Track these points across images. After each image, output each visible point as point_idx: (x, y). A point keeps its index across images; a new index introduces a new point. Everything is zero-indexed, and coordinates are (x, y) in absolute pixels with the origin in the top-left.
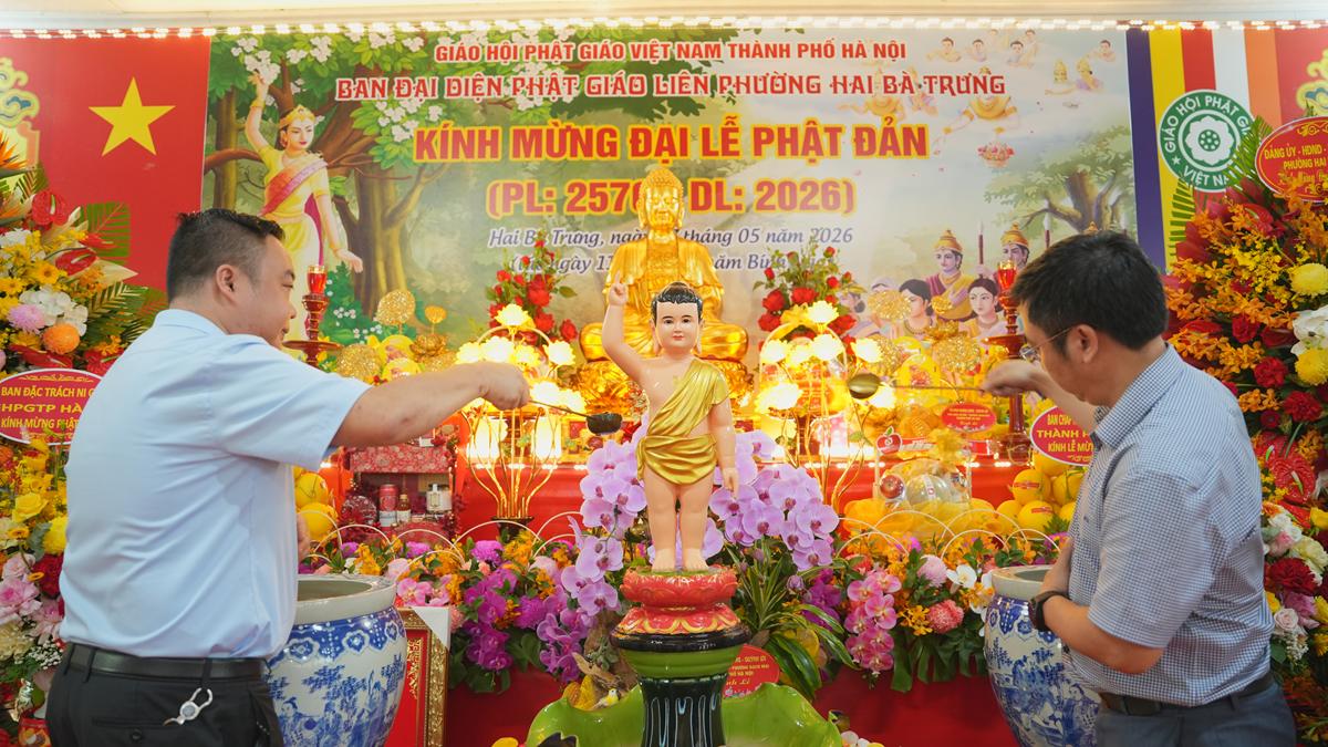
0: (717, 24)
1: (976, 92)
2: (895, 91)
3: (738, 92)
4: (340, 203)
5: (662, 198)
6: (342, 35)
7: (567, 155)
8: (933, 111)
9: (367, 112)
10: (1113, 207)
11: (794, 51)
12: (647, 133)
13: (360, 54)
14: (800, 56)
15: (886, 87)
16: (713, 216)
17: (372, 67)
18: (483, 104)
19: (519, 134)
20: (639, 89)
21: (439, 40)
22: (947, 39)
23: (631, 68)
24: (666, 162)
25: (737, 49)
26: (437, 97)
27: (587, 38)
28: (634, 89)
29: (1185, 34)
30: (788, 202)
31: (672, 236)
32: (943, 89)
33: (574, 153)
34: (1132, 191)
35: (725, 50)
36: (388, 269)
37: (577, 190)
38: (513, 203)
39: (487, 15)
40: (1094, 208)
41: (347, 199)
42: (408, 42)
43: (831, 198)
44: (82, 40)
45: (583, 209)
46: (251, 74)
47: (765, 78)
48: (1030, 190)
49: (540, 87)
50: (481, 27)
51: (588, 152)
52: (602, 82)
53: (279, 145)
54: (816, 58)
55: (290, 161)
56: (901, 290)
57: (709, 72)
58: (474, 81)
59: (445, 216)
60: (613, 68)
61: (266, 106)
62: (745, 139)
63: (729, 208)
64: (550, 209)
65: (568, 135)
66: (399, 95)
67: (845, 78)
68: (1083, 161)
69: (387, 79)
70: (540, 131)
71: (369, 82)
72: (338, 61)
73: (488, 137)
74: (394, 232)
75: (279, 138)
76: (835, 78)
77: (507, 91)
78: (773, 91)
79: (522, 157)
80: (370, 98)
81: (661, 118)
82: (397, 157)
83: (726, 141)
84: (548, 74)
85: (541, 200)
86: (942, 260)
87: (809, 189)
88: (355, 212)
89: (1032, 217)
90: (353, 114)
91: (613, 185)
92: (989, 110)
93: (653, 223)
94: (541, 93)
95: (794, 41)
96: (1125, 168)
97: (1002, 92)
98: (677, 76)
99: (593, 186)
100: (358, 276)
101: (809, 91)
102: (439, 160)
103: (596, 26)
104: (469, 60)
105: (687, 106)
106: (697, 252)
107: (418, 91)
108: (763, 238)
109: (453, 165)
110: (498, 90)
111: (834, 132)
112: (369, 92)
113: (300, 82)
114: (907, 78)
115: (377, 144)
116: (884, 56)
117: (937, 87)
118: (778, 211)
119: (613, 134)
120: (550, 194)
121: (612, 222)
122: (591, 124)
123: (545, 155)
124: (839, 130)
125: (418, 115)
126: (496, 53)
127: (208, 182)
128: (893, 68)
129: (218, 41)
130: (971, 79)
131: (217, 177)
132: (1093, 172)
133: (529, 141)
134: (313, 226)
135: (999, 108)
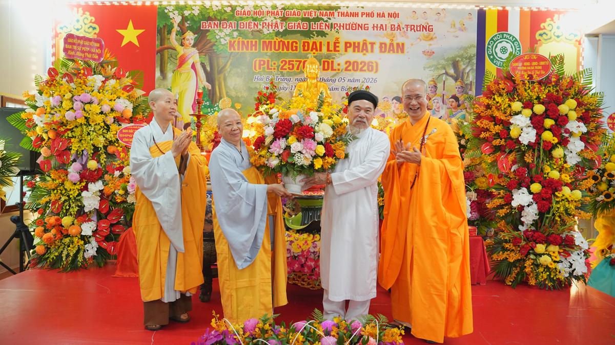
0: (333, 4)
1: (423, 31)
2: (395, 30)
3: (340, 29)
5: (313, 68)
6: (203, 5)
7: (281, 50)
8: (407, 37)
9: (212, 34)
10: (468, 73)
11: (360, 15)
12: (308, 43)
13: (209, 13)
14: (362, 16)
15: (392, 28)
16: (330, 73)
17: (213, 17)
18: (252, 31)
19: (264, 42)
20: (306, 27)
21: (237, 8)
22: (414, 12)
23: (303, 19)
24: (314, 53)
25: (340, 13)
26: (236, 29)
27: (288, 8)
28: (304, 27)
29: (499, 12)
30: (355, 69)
31: (316, 81)
32: (411, 29)
33: (283, 50)
34: (475, 68)
35: (336, 14)
36: (220, 89)
37: (284, 63)
38: (262, 66)
40: (461, 73)
41: (205, 64)
42: (225, 9)
43: (370, 67)
44: (113, 6)
45: (286, 69)
46: (172, 19)
47: (349, 24)
48: (439, 66)
49: (272, 26)
50: (251, 4)
51: (288, 49)
52: (293, 25)
53: (182, 45)
54: (368, 17)
55: (186, 50)
56: (393, 100)
57: (330, 22)
58: (249, 23)
59: (239, 70)
60: (297, 20)
61: (177, 31)
62: (342, 46)
63: (335, 70)
64: (274, 69)
65: (281, 43)
66: (223, 28)
67: (377, 25)
68: (459, 57)
69: (219, 22)
70: (272, 41)
71: (212, 23)
72: (202, 15)
73: (254, 43)
74: (222, 76)
76: (374, 25)
77: (260, 27)
78: (352, 29)
79: (265, 51)
81: (313, 38)
82: (222, 50)
83: (335, 47)
84: (274, 21)
85: (271, 66)
87: (363, 64)
88: (208, 69)
89: (439, 76)
90: (207, 34)
91: (296, 61)
92: (427, 37)
93: (309, 76)
94: (272, 28)
95: (360, 11)
96: (473, 59)
97: (432, 31)
98: (319, 23)
99: (289, 61)
100: (210, 90)
101: (365, 29)
102: (237, 51)
103: (291, 4)
104: (247, 16)
105: (322, 34)
106: (324, 86)
107: (230, 26)
108: (347, 81)
109: (241, 53)
110: (257, 26)
111: (372, 44)
112: (213, 27)
113: (189, 22)
114: (399, 25)
115: (215, 45)
116: (391, 17)
117: (409, 29)
118: (352, 71)
119: (296, 43)
120: (275, 64)
121: (296, 74)
122: (289, 39)
123: (273, 50)
124: (374, 43)
125: (230, 35)
126: (256, 13)
127: (158, 57)
128: (395, 21)
129: (160, 7)
130: (421, 27)
131: (161, 56)
132: (462, 60)
133: (268, 45)
134: (194, 73)
135: (430, 37)
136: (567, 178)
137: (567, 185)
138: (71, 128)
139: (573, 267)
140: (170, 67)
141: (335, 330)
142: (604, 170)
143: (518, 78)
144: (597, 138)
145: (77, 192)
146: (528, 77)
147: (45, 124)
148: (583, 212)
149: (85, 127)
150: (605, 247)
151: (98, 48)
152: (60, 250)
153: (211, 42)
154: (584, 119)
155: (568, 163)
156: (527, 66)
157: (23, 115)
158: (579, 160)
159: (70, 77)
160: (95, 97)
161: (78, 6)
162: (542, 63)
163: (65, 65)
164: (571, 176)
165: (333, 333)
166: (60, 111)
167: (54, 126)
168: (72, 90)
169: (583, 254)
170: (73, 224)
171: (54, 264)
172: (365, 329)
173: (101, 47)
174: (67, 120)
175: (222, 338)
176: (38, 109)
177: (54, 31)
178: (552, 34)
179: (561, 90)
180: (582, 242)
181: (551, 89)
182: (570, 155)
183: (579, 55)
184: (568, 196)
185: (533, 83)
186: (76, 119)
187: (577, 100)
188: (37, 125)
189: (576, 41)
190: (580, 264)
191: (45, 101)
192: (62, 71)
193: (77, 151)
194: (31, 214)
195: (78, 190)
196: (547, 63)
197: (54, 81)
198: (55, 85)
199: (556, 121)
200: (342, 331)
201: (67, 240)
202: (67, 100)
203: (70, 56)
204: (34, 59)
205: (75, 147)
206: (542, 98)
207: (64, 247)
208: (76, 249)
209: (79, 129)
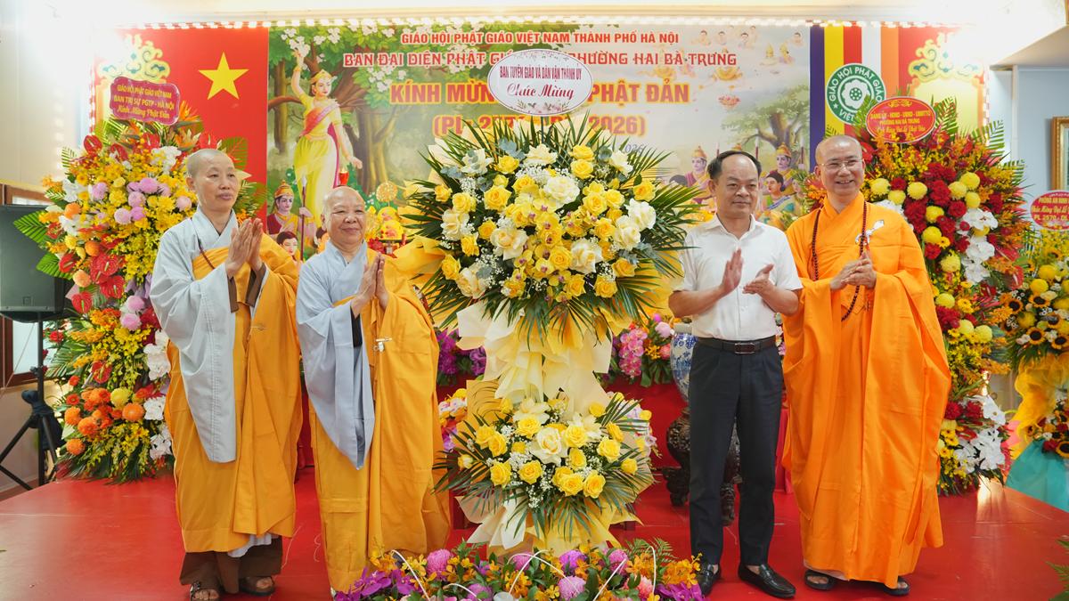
0: (567, 21)
1: (719, 63)
2: (671, 63)
4: (348, 128)
6: (346, 27)
7: (479, 101)
8: (693, 75)
9: (361, 74)
10: (796, 133)
11: (612, 38)
13: (357, 39)
14: (616, 41)
15: (666, 60)
17: (364, 47)
18: (430, 69)
19: (451, 88)
21: (404, 30)
22: (704, 31)
23: (516, 48)
25: (579, 37)
26: (403, 65)
27: (490, 30)
29: (846, 30)
32: (700, 61)
33: (483, 99)
34: (808, 124)
35: (572, 37)
36: (376, 165)
37: (485, 121)
38: (448, 128)
39: (432, 15)
40: (785, 134)
41: (352, 126)
42: (385, 32)
43: (632, 127)
44: (193, 30)
46: (293, 50)
47: (595, 55)
48: (748, 123)
49: (463, 59)
50: (428, 22)
51: (491, 99)
52: (499, 56)
53: (311, 94)
54: (626, 42)
55: (319, 103)
58: (425, 55)
59: (409, 136)
60: (506, 48)
61: (303, 71)
65: (480, 88)
66: (381, 64)
67: (642, 55)
68: (781, 106)
69: (373, 54)
70: (463, 86)
71: (363, 56)
72: (344, 43)
73: (433, 90)
74: (380, 146)
75: (311, 90)
76: (636, 55)
77: (443, 62)
78: (600, 63)
79: (453, 102)
80: (364, 65)
82: (380, 101)
84: (468, 51)
86: (694, 164)
87: (619, 121)
88: (357, 134)
89: (749, 139)
90: (354, 75)
91: (506, 118)
92: (727, 75)
94: (464, 63)
95: (612, 32)
96: (805, 110)
97: (735, 64)
99: (495, 119)
100: (359, 171)
101: (621, 63)
102: (404, 103)
103: (496, 22)
104: (421, 43)
107: (392, 61)
109: (413, 106)
110: (439, 60)
111: (634, 87)
112: (363, 62)
113: (322, 55)
114: (678, 55)
115: (368, 93)
116: (665, 41)
117: (696, 61)
123: (466, 100)
124: (638, 86)
125: (392, 76)
126: (437, 38)
127: (270, 116)
128: (671, 49)
129: (272, 30)
130: (717, 56)
131: (276, 113)
132: (786, 112)
133: (457, 92)
134: (333, 140)
135: (732, 74)
136: (966, 305)
137: (967, 317)
138: (124, 237)
139: (982, 456)
140: (291, 132)
141: (581, 566)
142: (1029, 292)
143: (880, 139)
144: (1014, 238)
145: (137, 347)
146: (897, 136)
147: (80, 230)
148: (995, 362)
149: (148, 234)
150: (1033, 422)
151: (168, 100)
152: (108, 447)
153: (360, 89)
154: (992, 205)
155: (968, 281)
156: (895, 119)
157: (42, 217)
158: (987, 275)
159: (121, 151)
160: (166, 183)
161: (134, 31)
162: (920, 113)
163: (113, 131)
164: (974, 303)
165: (578, 571)
166: (105, 208)
167: (96, 235)
168: (126, 172)
169: (997, 433)
170: (130, 401)
171: (98, 471)
172: (633, 563)
173: (174, 99)
174: (118, 225)
175: (390, 583)
176: (67, 207)
177: (93, 74)
178: (936, 65)
179: (953, 158)
180: (995, 414)
181: (936, 156)
182: (971, 266)
183: (981, 101)
184: (968, 336)
185: (906, 146)
186: (133, 222)
187: (980, 174)
188: (66, 234)
189: (976, 77)
190: (993, 449)
191: (80, 191)
192: (108, 140)
193: (136, 276)
194: (57, 387)
195: (139, 343)
196: (928, 113)
197: (95, 158)
198: (96, 165)
199: (946, 209)
200: (594, 567)
201: (120, 429)
202: (117, 189)
203: (122, 114)
204: (59, 123)
205: (132, 269)
206: (921, 171)
207: (116, 441)
208: (136, 444)
209: (139, 238)
